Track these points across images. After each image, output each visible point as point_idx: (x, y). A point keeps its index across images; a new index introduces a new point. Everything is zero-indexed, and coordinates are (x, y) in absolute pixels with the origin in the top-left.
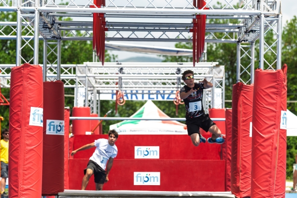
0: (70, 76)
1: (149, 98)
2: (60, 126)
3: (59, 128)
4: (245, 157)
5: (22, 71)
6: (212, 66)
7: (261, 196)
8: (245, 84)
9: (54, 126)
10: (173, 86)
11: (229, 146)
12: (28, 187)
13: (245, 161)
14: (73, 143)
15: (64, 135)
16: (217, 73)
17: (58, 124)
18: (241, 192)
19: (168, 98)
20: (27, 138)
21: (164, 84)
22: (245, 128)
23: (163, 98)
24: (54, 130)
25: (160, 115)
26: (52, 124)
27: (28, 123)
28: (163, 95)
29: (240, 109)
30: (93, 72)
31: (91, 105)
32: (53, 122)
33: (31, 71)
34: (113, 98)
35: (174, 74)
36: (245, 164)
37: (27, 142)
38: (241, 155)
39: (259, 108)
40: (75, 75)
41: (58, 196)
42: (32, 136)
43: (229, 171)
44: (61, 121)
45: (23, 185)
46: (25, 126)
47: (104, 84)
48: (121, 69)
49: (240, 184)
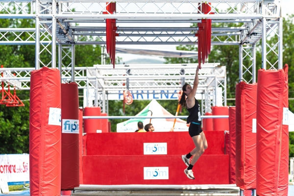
0: (81, 78)
1: (154, 98)
2: (75, 125)
3: (74, 127)
4: (249, 152)
5: (41, 74)
6: (214, 66)
7: (265, 188)
8: (248, 83)
9: (69, 125)
10: (177, 86)
11: (232, 141)
12: (49, 182)
13: (249, 155)
14: (85, 141)
15: (78, 133)
16: (219, 73)
17: (73, 123)
18: (245, 184)
19: (172, 97)
20: (47, 137)
21: (168, 84)
22: (248, 125)
23: (167, 97)
24: (69, 129)
25: (164, 113)
26: (68, 123)
27: (47, 122)
28: (167, 95)
29: (243, 106)
30: (102, 74)
31: (101, 105)
32: (69, 121)
33: (50, 74)
34: (120, 98)
35: (178, 75)
36: (248, 158)
37: (47, 141)
38: (244, 150)
39: (262, 106)
40: (85, 77)
41: (74, 190)
42: (52, 134)
43: (233, 165)
44: (76, 121)
45: (44, 180)
46: (45, 125)
47: (112, 85)
48: (129, 71)
49: (244, 177)
